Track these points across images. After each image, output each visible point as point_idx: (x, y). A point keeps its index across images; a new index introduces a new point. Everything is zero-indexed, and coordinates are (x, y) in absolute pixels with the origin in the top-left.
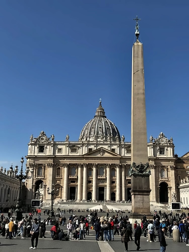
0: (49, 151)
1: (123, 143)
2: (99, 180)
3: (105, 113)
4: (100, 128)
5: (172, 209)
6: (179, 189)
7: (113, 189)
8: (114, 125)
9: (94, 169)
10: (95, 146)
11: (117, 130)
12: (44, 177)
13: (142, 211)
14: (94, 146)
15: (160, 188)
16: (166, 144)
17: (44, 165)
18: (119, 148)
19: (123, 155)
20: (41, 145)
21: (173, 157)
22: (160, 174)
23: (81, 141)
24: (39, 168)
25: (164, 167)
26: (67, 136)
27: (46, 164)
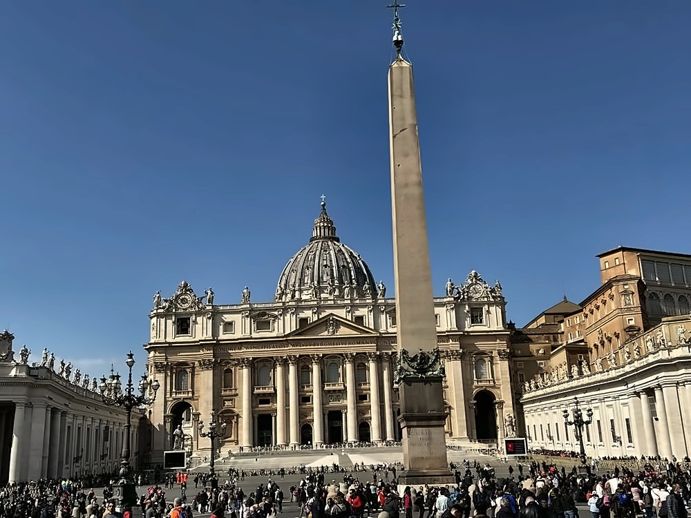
0: (201, 330)
1: (383, 301)
2: (328, 395)
3: (335, 229)
4: (326, 266)
5: (508, 453)
6: (522, 405)
7: (364, 414)
8: (358, 258)
9: (315, 368)
10: (315, 313)
11: (368, 271)
12: (193, 394)
13: (428, 467)
14: (311, 312)
15: (475, 404)
16: (486, 299)
17: (192, 365)
18: (372, 313)
19: (383, 330)
20: (182, 317)
21: (503, 329)
22: (474, 371)
23: (280, 301)
24: (178, 372)
25: (483, 353)
26: (245, 291)
27: (196, 363)
